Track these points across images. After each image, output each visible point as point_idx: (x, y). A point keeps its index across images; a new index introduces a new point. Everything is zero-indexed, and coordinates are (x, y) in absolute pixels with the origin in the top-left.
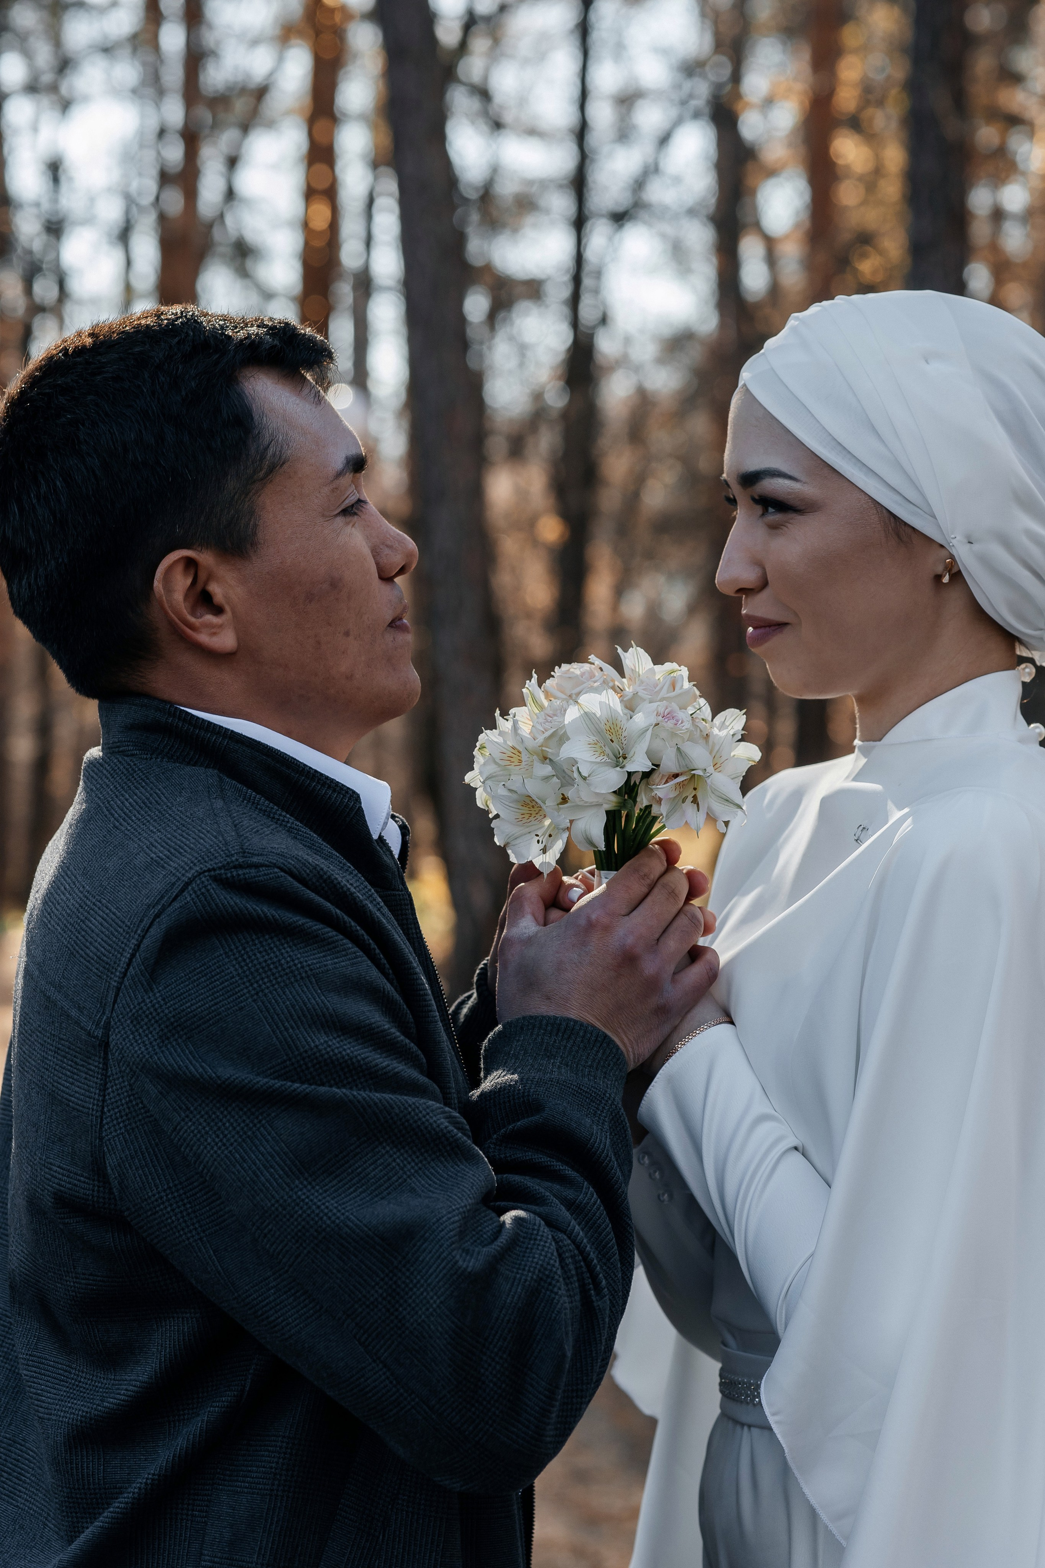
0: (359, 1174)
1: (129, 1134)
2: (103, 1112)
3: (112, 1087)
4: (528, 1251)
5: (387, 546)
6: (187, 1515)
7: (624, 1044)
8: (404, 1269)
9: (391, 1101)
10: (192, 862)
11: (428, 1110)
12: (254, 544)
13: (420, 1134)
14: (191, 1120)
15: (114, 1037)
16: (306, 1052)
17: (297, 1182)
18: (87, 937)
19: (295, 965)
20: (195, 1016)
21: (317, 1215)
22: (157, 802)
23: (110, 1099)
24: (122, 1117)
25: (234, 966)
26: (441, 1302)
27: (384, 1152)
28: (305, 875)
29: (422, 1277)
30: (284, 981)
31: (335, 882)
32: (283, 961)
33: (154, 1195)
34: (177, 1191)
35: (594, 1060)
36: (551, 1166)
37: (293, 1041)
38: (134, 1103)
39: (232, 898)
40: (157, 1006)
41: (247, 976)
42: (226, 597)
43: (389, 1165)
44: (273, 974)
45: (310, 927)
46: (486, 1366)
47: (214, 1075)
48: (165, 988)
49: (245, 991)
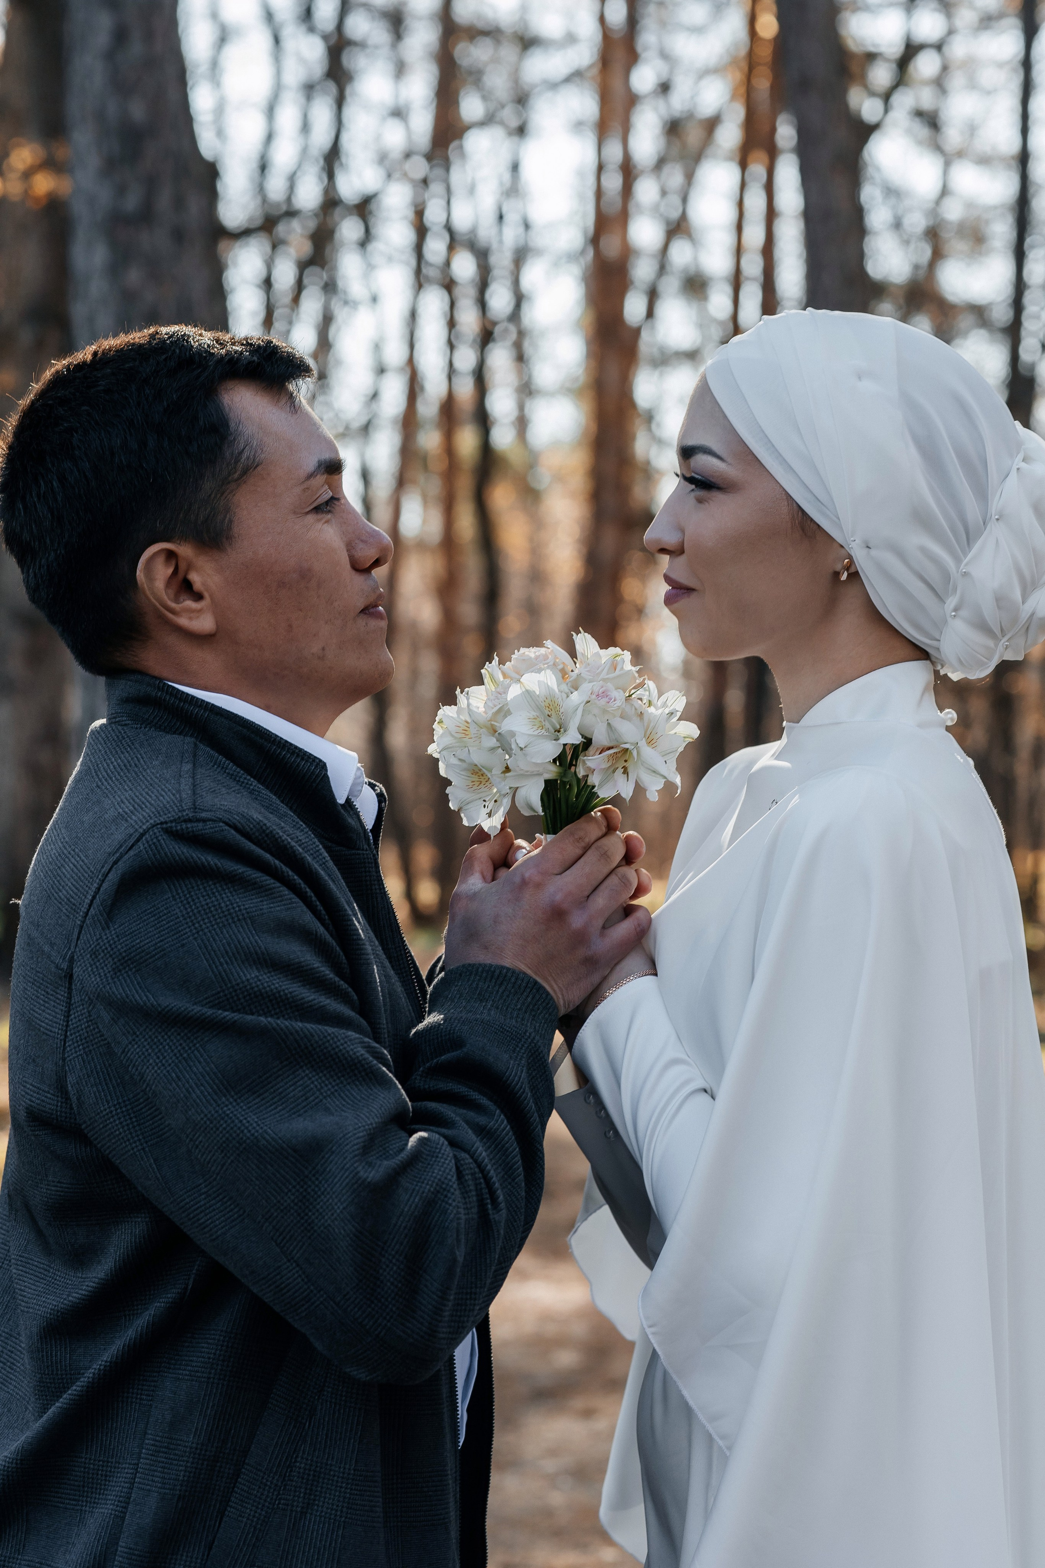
0: (280, 1093)
1: (87, 1055)
2: (66, 1036)
3: (75, 1013)
4: (429, 1166)
5: (362, 541)
6: (137, 1398)
7: (554, 991)
8: (313, 1179)
9: (312, 1030)
10: (149, 816)
11: (346, 1040)
12: (229, 538)
13: (337, 1060)
14: (137, 1043)
15: (76, 969)
16: (238, 984)
17: (224, 1099)
18: (61, 881)
19: (234, 908)
20: (143, 951)
21: (239, 1128)
22: (135, 765)
23: (73, 1024)
24: (81, 1040)
25: (179, 908)
26: (344, 1208)
27: (303, 1074)
28: (248, 829)
29: (329, 1186)
30: (222, 922)
31: (277, 836)
32: (223, 905)
33: (105, 1110)
34: (126, 1106)
35: (523, 1004)
36: (468, 1095)
37: (226, 975)
38: (92, 1028)
39: (179, 848)
40: (112, 942)
41: (190, 917)
42: (203, 584)
43: (308, 1086)
44: (213, 916)
45: (250, 875)
46: (384, 1267)
47: (155, 1003)
48: (120, 926)
49: (188, 930)
